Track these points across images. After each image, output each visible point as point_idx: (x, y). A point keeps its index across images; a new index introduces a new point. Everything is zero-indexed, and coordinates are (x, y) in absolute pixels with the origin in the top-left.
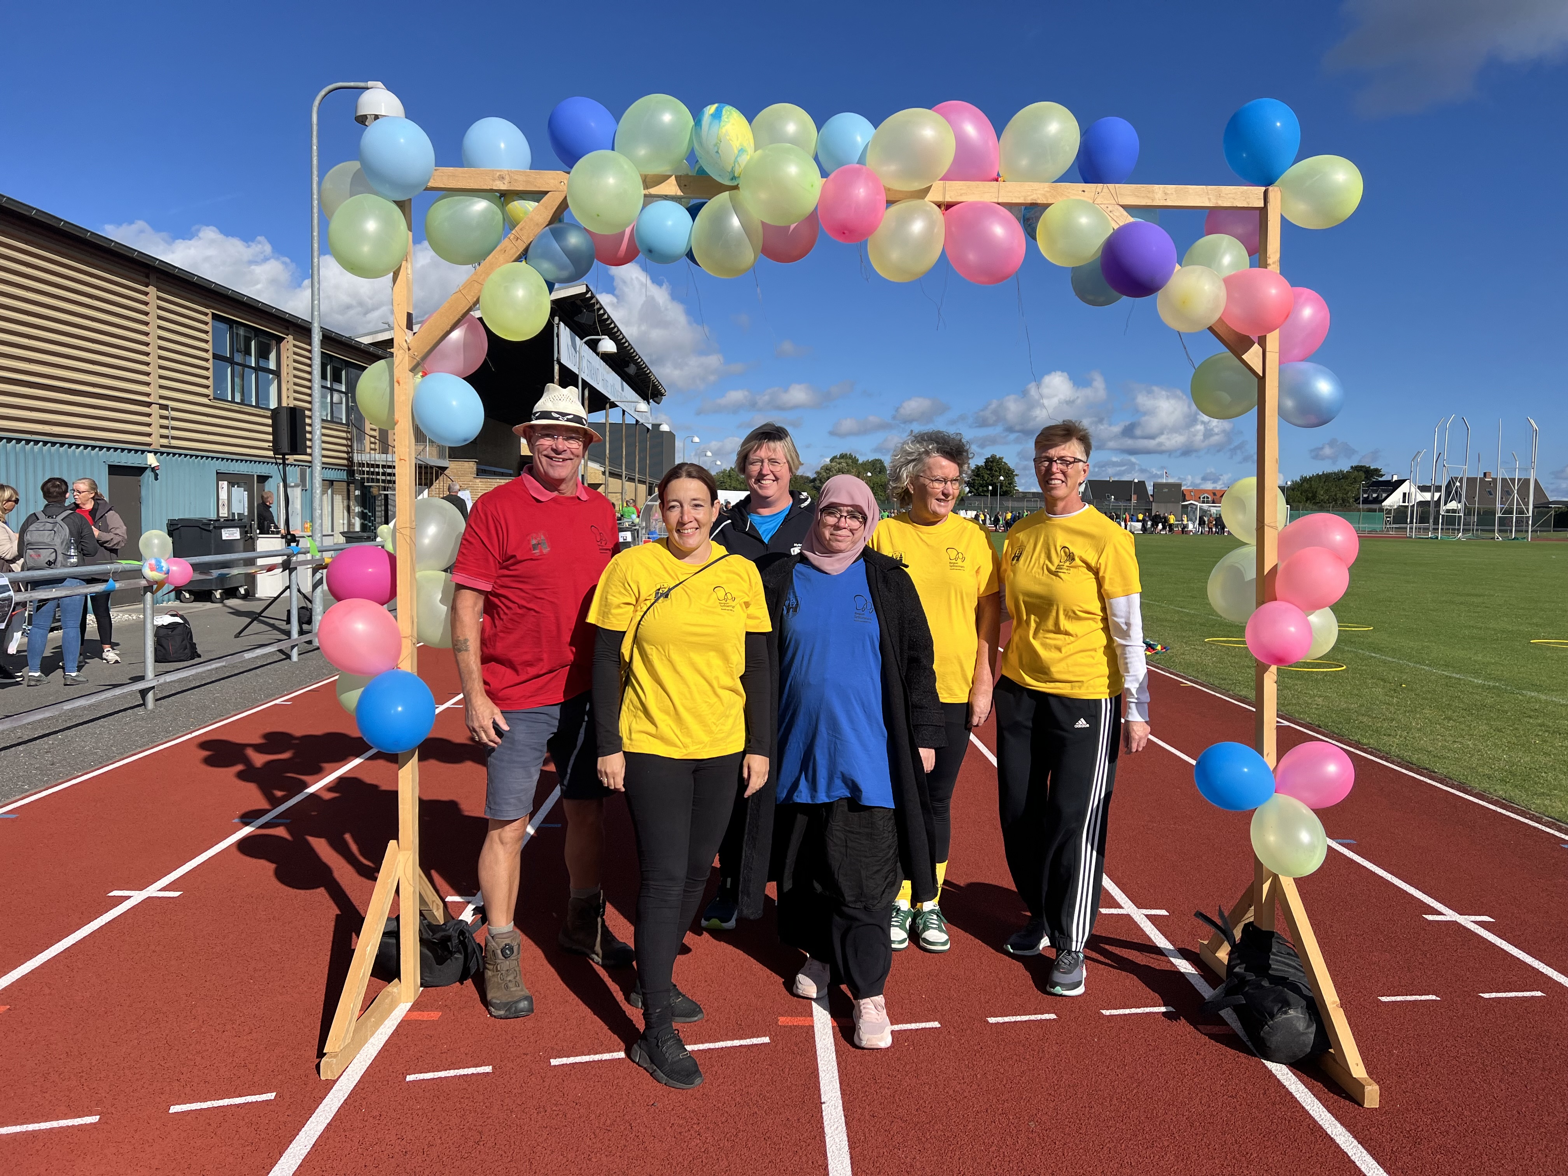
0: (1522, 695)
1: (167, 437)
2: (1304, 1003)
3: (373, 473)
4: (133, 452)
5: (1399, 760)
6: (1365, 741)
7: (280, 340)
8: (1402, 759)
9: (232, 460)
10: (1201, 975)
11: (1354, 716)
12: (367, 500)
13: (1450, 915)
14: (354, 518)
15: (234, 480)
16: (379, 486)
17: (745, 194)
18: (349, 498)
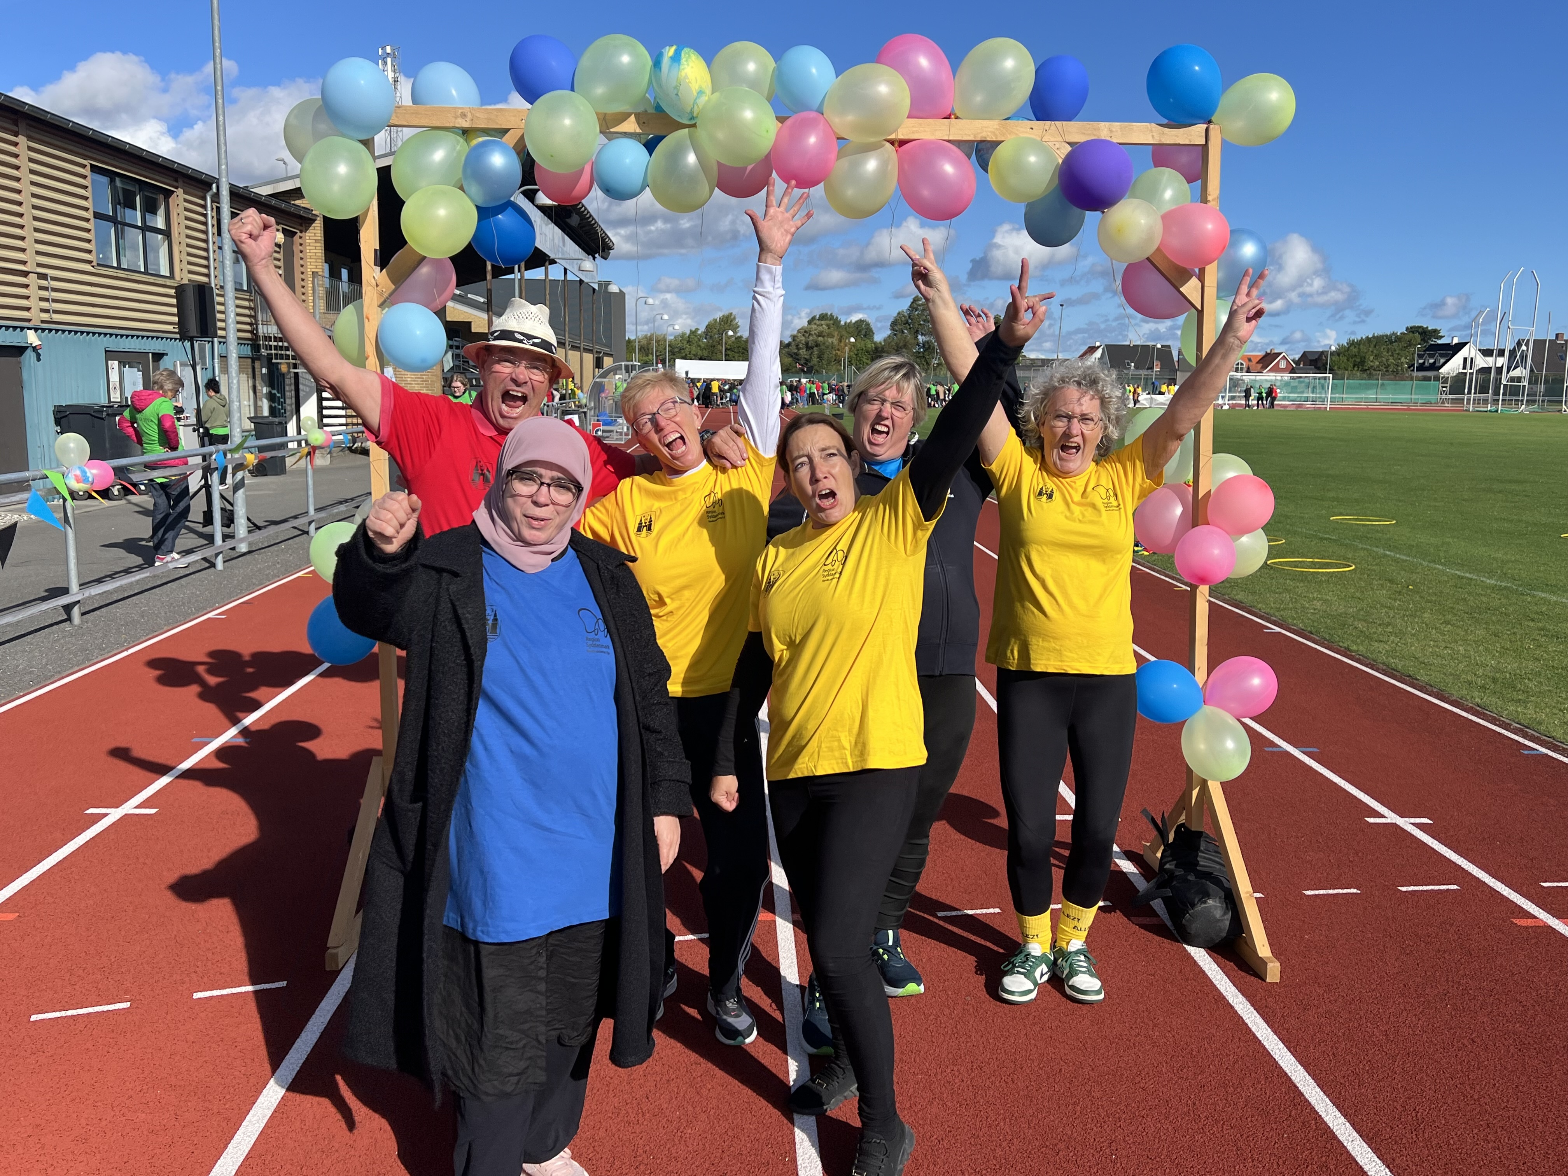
0: (1534, 596)
1: (47, 311)
2: (1223, 894)
3: (281, 348)
4: (11, 329)
5: (1385, 667)
6: (1355, 648)
7: (168, 194)
8: (1388, 666)
9: (122, 336)
10: (1142, 875)
11: (1350, 621)
12: (275, 379)
13: (1391, 817)
14: (261, 400)
15: (126, 359)
16: (288, 364)
17: (701, 133)
18: (254, 377)
